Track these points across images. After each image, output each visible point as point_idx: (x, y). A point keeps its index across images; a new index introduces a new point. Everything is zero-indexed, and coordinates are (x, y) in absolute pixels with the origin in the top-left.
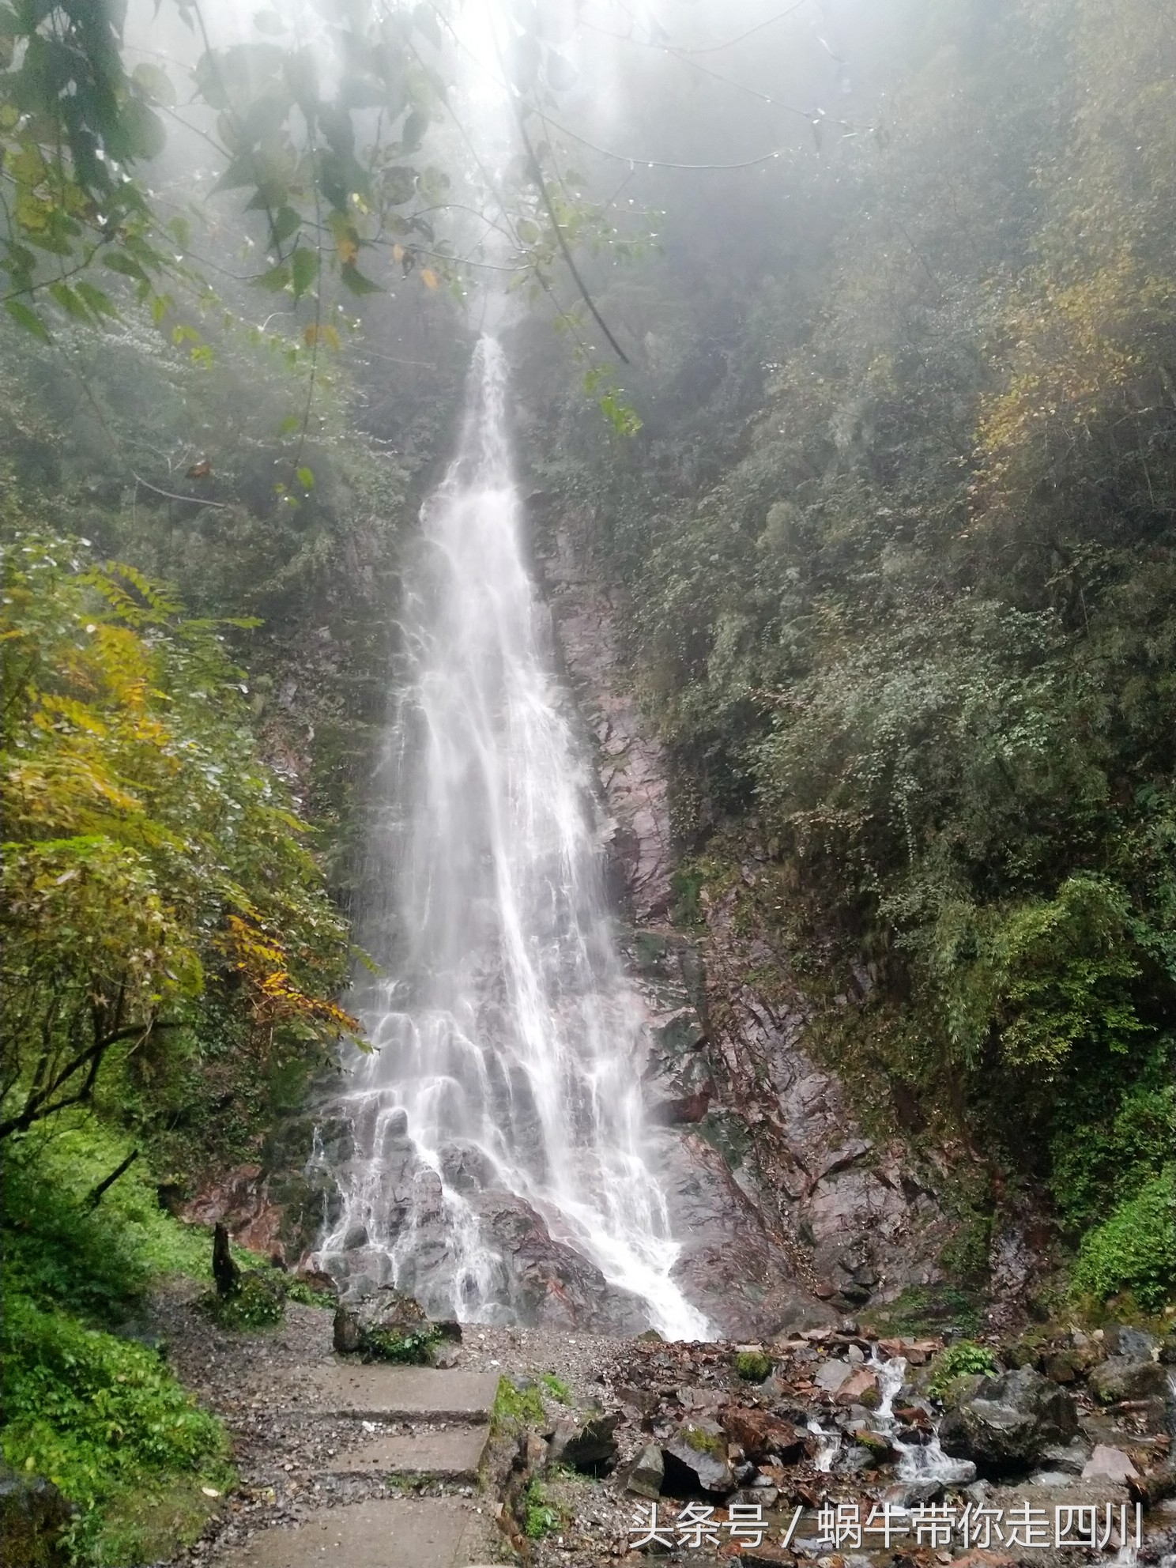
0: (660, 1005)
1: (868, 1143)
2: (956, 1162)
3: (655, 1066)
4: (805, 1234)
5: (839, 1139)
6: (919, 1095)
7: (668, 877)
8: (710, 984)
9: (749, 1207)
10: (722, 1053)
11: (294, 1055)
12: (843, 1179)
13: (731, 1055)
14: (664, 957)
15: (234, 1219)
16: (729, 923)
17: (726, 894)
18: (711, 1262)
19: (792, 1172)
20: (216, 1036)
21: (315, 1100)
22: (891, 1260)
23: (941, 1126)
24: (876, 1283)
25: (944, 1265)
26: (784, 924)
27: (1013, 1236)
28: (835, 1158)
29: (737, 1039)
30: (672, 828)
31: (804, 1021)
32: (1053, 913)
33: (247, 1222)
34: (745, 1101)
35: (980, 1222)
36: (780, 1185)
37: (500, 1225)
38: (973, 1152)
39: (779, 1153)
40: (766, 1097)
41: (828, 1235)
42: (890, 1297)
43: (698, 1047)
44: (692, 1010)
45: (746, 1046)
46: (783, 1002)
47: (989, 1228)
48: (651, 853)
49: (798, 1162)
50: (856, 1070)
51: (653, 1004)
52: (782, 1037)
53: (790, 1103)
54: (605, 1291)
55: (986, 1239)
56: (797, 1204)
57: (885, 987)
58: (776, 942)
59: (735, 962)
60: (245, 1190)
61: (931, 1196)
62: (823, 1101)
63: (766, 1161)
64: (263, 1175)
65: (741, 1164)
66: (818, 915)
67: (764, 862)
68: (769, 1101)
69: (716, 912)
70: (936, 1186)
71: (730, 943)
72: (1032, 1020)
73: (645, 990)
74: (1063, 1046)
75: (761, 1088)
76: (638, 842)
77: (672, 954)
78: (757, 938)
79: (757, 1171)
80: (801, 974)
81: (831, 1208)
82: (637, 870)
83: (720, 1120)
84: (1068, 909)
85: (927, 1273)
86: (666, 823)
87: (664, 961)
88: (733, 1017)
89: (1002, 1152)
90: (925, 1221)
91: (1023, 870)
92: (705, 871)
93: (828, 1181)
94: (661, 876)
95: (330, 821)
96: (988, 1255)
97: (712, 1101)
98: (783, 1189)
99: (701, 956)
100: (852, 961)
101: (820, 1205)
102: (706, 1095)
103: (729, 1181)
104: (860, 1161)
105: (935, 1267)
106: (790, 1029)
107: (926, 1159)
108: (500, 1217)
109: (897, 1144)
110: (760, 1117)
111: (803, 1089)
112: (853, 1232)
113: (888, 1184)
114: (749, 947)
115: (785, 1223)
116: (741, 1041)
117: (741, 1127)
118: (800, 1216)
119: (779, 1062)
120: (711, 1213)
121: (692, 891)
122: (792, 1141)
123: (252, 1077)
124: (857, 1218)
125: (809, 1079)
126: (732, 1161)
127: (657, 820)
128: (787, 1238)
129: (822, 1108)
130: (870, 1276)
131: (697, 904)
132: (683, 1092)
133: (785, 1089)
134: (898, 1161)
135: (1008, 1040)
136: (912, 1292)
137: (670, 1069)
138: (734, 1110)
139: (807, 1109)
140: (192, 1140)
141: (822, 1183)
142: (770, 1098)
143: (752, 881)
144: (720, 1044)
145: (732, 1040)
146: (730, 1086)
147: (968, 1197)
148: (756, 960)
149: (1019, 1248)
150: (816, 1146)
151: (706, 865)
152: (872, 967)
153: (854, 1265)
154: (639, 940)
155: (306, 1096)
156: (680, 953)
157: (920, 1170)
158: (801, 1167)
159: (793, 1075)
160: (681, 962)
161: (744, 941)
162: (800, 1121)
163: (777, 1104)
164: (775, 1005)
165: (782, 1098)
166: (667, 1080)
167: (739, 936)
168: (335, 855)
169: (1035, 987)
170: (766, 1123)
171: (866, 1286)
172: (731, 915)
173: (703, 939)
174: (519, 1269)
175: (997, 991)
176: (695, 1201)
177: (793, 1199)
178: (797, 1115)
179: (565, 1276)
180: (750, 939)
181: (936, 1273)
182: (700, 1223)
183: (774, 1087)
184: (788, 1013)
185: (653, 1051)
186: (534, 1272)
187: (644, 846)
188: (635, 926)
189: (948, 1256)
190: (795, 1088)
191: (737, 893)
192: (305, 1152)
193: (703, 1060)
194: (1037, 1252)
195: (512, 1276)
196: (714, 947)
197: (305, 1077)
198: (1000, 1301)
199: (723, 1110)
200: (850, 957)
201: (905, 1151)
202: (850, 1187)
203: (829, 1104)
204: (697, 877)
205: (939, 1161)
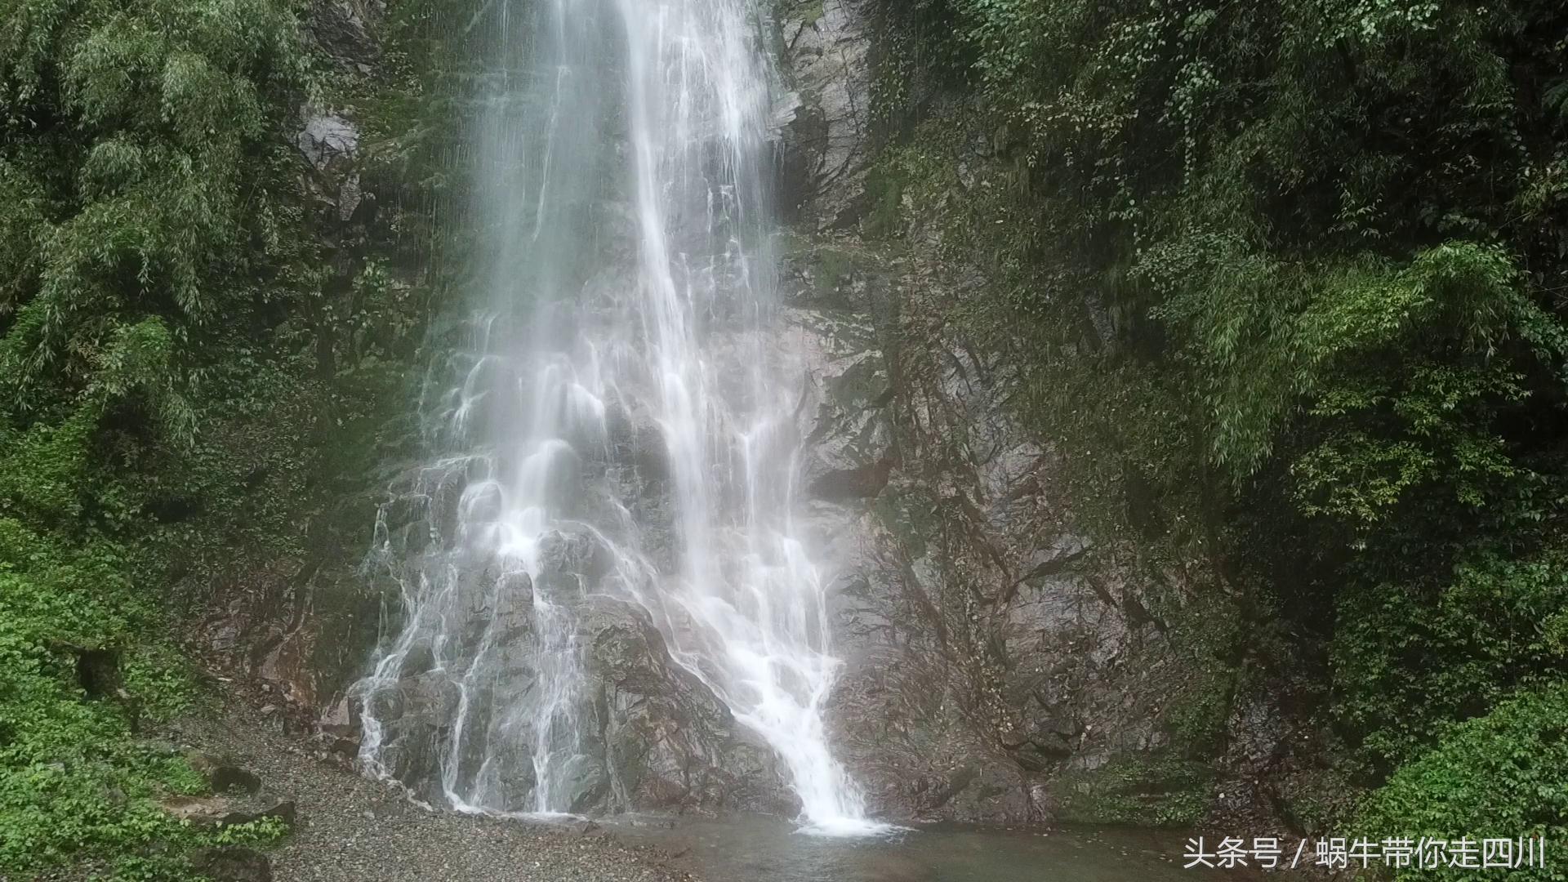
0: (838, 346)
1: (1086, 542)
2: (1200, 588)
3: (825, 425)
4: (996, 648)
5: (1049, 533)
6: (1160, 493)
7: (864, 174)
8: (904, 320)
9: (928, 612)
10: (911, 410)
11: (359, 410)
12: (1051, 585)
13: (924, 413)
14: (850, 282)
15: (256, 638)
16: (935, 238)
17: (935, 201)
18: (871, 693)
19: (988, 567)
20: (248, 390)
21: (383, 470)
22: (1099, 707)
23: (1184, 538)
24: (1079, 734)
25: (1168, 728)
26: (1005, 245)
27: (1265, 695)
28: (1042, 557)
29: (932, 391)
30: (872, 107)
31: (1019, 374)
32: (1404, 296)
33: (279, 639)
34: (934, 470)
35: (1222, 675)
36: (971, 582)
37: (604, 646)
38: (1223, 581)
39: (973, 540)
40: (961, 467)
41: (1025, 655)
42: (1093, 763)
43: (882, 401)
44: (878, 354)
45: (942, 400)
46: (992, 349)
47: (1234, 682)
48: (843, 142)
49: (993, 555)
50: (1079, 444)
51: (829, 344)
52: (988, 394)
53: (992, 480)
54: (731, 737)
55: (1228, 698)
56: (989, 608)
57: (1128, 338)
58: (993, 268)
59: (938, 291)
60: (279, 595)
61: (1160, 626)
62: (1034, 480)
63: (956, 549)
64: (308, 571)
65: (923, 554)
66: (1052, 235)
67: (987, 158)
68: (966, 472)
69: (920, 223)
70: (1169, 616)
71: (934, 266)
72: (1342, 449)
73: (822, 327)
74: (1387, 493)
75: (957, 456)
76: (826, 126)
77: (859, 279)
78: (970, 261)
79: (943, 562)
80: (1021, 313)
81: (1031, 621)
82: (823, 164)
83: (902, 495)
84: (1428, 291)
85: (1145, 736)
86: (864, 99)
87: (847, 289)
88: (929, 363)
89: (1263, 586)
90: (1149, 659)
91: (1364, 222)
92: (911, 167)
93: (1031, 586)
94: (853, 173)
95: (409, 92)
96: (1227, 717)
97: (893, 471)
98: (974, 588)
99: (895, 283)
100: (1091, 300)
101: (1018, 616)
102: (886, 464)
103: (908, 577)
104: (1074, 564)
105: (1155, 729)
106: (1000, 384)
107: (1161, 579)
108: (605, 636)
109: (1124, 546)
110: (953, 491)
111: (1008, 465)
112: (1056, 655)
113: (1109, 600)
114: (957, 272)
115: (973, 631)
116: (937, 394)
117: (928, 506)
118: (992, 624)
119: (982, 427)
120: (879, 621)
121: (892, 195)
122: (990, 527)
123: (295, 444)
124: (1064, 636)
125: (1020, 449)
126: (911, 548)
127: (852, 96)
128: (973, 652)
129: (1032, 489)
130: (1071, 725)
131: (897, 213)
132: (858, 460)
133: (987, 461)
134: (1123, 570)
135: (1301, 474)
136: (1123, 758)
137: (845, 430)
138: (921, 482)
139: (1012, 489)
140: (205, 532)
141: (1023, 588)
142: (968, 469)
143: (970, 183)
144: (910, 397)
145: (926, 394)
146: (919, 452)
147: (1210, 641)
148: (965, 291)
149: (1270, 714)
150: (1019, 539)
151: (913, 159)
152: (1115, 311)
153: (1054, 702)
154: (817, 260)
155: (375, 463)
156: (870, 279)
157: (1149, 591)
158: (1000, 563)
159: (998, 443)
160: (870, 289)
161: (953, 265)
162: (1002, 504)
163: (976, 479)
164: (983, 352)
165: (982, 471)
166: (839, 444)
167: (947, 258)
168: (414, 142)
169: (1357, 402)
170: (960, 498)
171: (1065, 738)
172: (939, 229)
173: (901, 260)
174: (623, 706)
175: (1295, 399)
176: (862, 605)
177: (984, 603)
178: (998, 495)
179: (681, 718)
180: (958, 262)
181: (1156, 737)
182: (865, 632)
183: (972, 457)
184: (1000, 363)
185: (823, 406)
186: (642, 711)
187: (834, 132)
188: (817, 240)
189: (1175, 717)
190: (1000, 460)
191: (949, 199)
192: (364, 541)
193: (886, 419)
194: (1294, 722)
195: (612, 715)
196: (913, 271)
197: (372, 441)
198: (1236, 777)
199: (907, 482)
200: (1087, 293)
201: (1133, 558)
202: (1058, 595)
203: (1040, 484)
204: (899, 174)
205: (1175, 582)
